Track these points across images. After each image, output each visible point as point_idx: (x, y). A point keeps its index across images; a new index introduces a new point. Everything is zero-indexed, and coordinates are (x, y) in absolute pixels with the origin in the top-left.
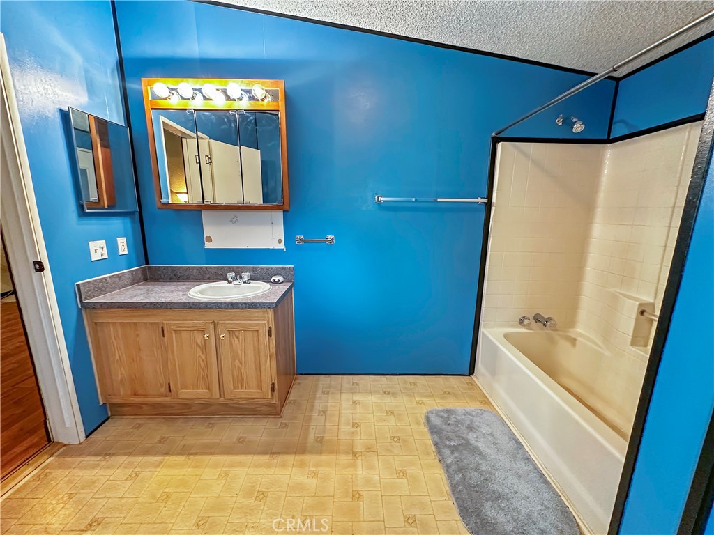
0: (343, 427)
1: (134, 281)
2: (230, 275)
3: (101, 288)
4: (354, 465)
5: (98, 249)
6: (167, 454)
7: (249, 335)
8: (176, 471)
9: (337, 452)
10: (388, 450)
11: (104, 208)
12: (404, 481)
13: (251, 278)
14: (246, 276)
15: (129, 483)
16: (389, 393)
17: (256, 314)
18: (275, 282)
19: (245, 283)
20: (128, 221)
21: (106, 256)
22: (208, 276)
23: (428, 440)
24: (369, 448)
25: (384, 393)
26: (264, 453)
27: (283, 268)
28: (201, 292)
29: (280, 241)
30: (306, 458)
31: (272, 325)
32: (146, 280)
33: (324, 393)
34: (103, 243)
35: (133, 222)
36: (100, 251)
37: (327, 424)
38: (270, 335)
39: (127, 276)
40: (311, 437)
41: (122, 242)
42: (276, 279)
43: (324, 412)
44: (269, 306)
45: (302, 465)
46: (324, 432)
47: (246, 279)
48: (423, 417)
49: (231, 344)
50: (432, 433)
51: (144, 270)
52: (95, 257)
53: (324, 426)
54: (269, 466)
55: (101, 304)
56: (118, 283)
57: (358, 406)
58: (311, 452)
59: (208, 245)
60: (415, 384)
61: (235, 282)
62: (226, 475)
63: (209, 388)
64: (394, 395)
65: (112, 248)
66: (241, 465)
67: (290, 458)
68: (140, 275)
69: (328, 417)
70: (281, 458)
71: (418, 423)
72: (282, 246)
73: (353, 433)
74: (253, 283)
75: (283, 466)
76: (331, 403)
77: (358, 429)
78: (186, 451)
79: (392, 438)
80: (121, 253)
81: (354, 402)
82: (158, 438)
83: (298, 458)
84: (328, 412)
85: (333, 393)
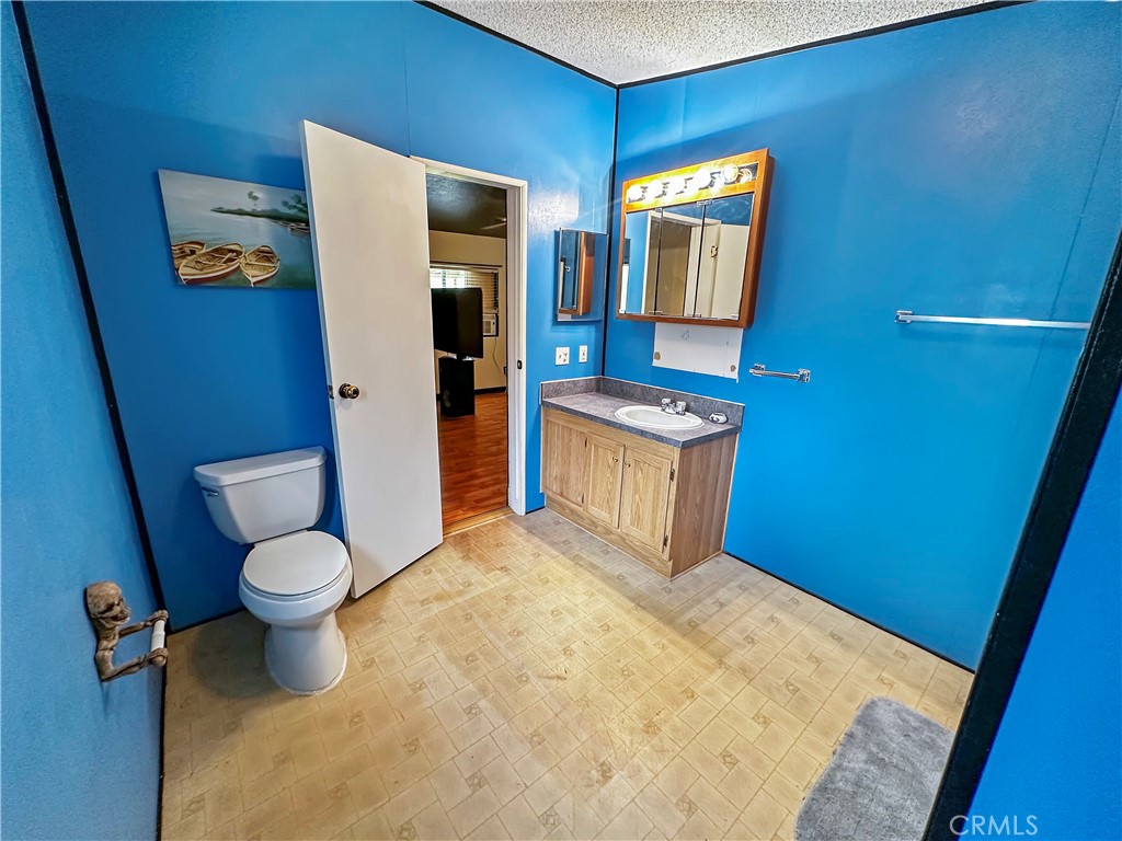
0: (731, 631)
1: (587, 390)
2: (666, 400)
3: (557, 392)
4: (711, 670)
5: (562, 356)
6: (563, 554)
7: (652, 471)
8: (561, 569)
9: (703, 648)
10: (769, 690)
11: (579, 317)
12: (760, 729)
13: (687, 409)
14: (681, 405)
15: (532, 558)
16: (840, 639)
17: (663, 450)
18: (713, 421)
19: (678, 413)
20: (592, 329)
21: (567, 362)
22: (649, 398)
23: (846, 723)
24: (745, 671)
25: (832, 635)
26: (632, 599)
27: (730, 406)
28: (628, 414)
29: (733, 368)
30: (667, 630)
31: (676, 467)
32: (598, 390)
33: (740, 586)
34: (567, 350)
35: (597, 331)
36: (563, 357)
37: (714, 617)
38: (672, 478)
39: (581, 384)
40: (688, 616)
41: (583, 349)
42: (715, 418)
43: (722, 605)
44: (675, 443)
45: (657, 631)
46: (705, 621)
47: (680, 409)
48: (869, 697)
49: (635, 476)
50: (860, 721)
51: (598, 380)
52: (559, 362)
53: (711, 616)
54: (629, 612)
55: (553, 405)
56: (573, 390)
57: (773, 625)
58: (675, 628)
59: (656, 363)
60: (905, 657)
61: (667, 410)
62: (592, 595)
63: (610, 513)
64: (847, 647)
65: (574, 354)
66: (607, 595)
67: (651, 619)
68: (594, 383)
69: (723, 611)
70: (643, 614)
71: (850, 698)
72: (734, 375)
73: (738, 644)
74: (689, 417)
75: (640, 620)
76: (741, 600)
77: (749, 646)
78: (576, 559)
79: (788, 684)
80: (581, 361)
81: (772, 619)
82: (565, 539)
83: (660, 625)
84: (726, 608)
85: (751, 593)
